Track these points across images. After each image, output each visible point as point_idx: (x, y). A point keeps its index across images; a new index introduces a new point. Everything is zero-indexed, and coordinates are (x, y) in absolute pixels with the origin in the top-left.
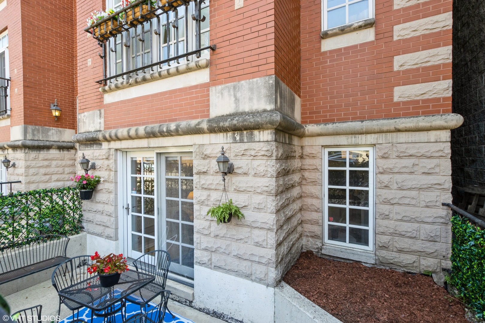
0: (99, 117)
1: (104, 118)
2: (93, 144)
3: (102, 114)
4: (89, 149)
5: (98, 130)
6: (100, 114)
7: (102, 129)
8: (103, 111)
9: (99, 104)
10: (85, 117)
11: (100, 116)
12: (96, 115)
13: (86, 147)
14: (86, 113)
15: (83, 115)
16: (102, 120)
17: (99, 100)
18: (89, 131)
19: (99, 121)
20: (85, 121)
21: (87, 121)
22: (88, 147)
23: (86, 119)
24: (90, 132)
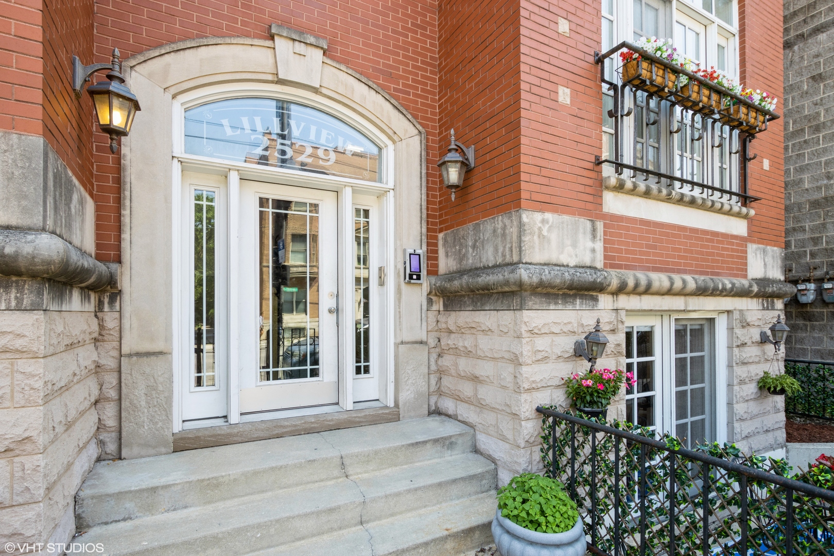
0: (589, 236)
1: (604, 243)
2: (575, 296)
3: (598, 230)
4: (560, 307)
5: (588, 264)
6: (594, 230)
7: (599, 264)
8: (600, 225)
9: (589, 206)
10: (547, 226)
11: (594, 236)
12: (581, 230)
13: (550, 303)
14: (548, 216)
15: (538, 216)
16: (599, 246)
17: (590, 198)
18: (559, 263)
19: (590, 244)
20: (545, 233)
21: (554, 236)
22: (556, 303)
23: (549, 230)
24: (563, 266)
